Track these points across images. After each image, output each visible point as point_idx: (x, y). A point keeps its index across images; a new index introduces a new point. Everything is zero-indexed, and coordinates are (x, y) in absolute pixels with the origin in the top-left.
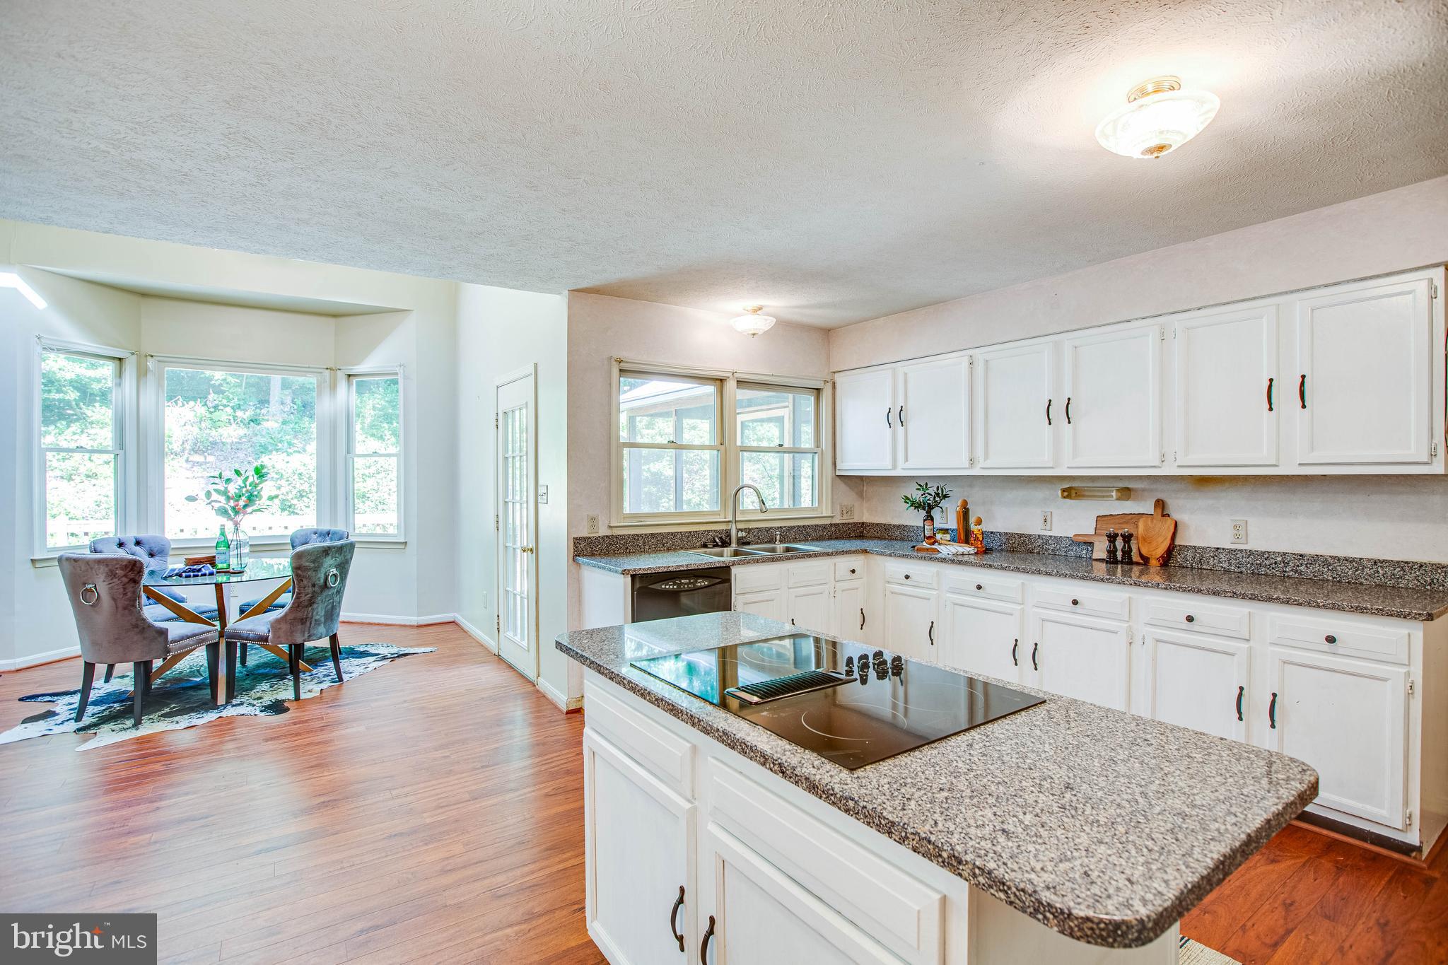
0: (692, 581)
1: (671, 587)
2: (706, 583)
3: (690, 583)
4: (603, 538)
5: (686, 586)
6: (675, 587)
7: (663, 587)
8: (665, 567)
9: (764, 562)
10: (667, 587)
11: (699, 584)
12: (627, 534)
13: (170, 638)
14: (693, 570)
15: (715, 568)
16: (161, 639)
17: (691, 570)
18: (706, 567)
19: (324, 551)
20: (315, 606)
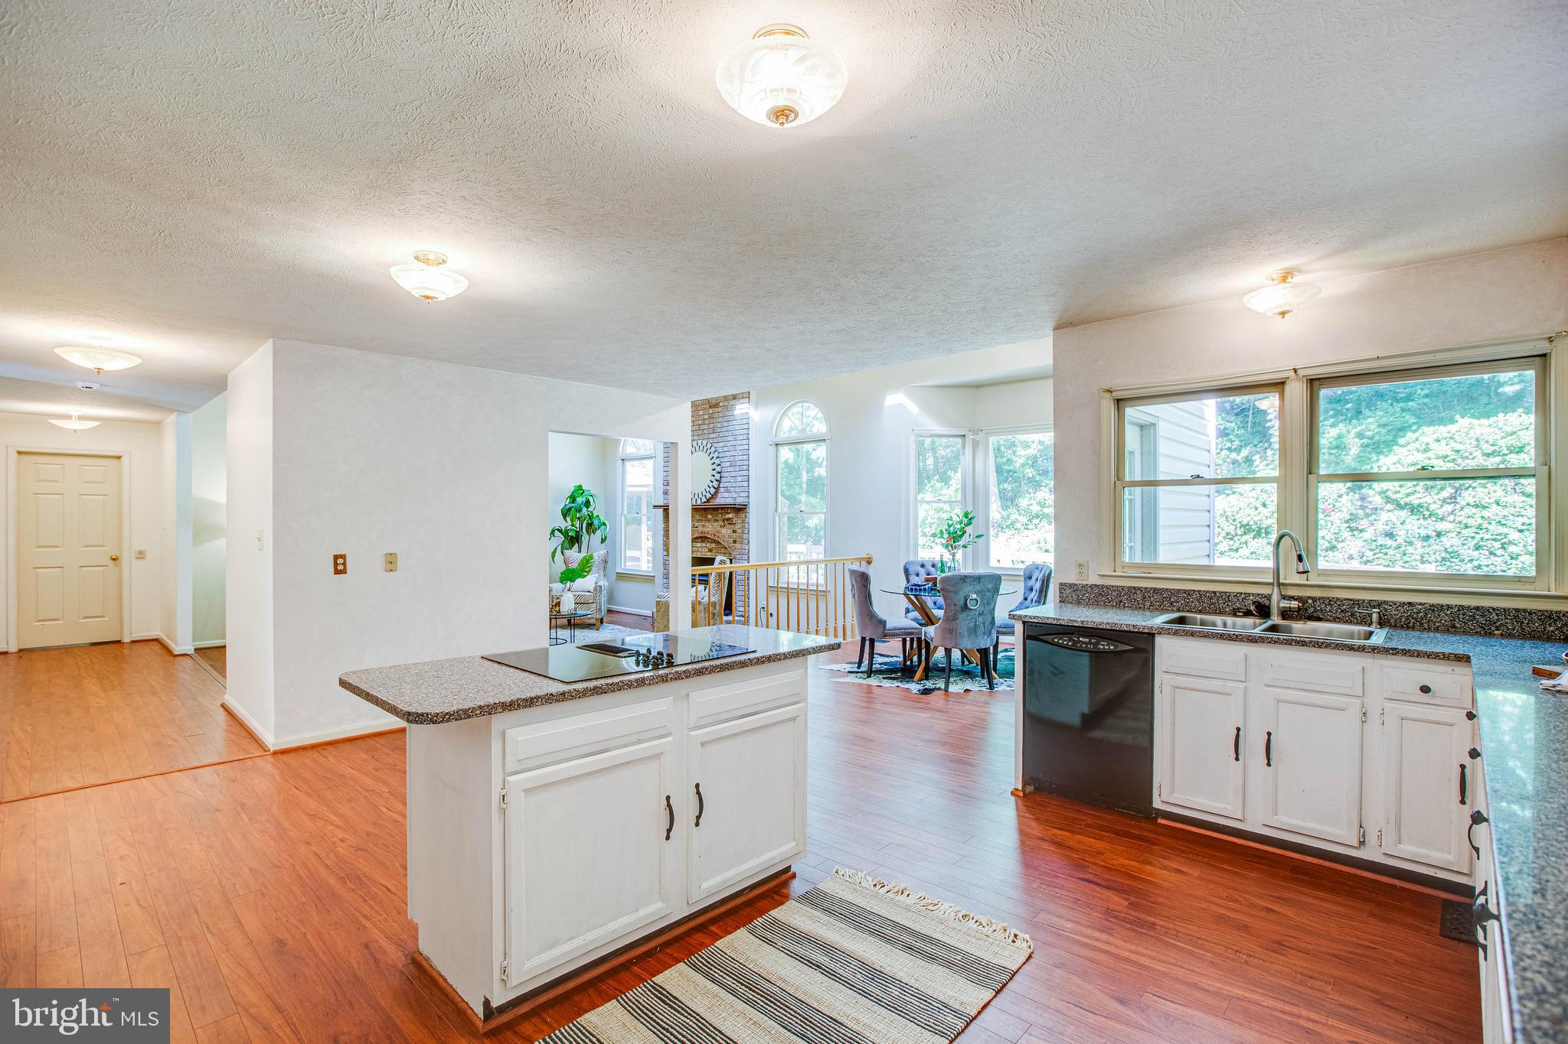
0: (1093, 641)
1: (1065, 643)
2: (1112, 647)
3: (1090, 643)
4: (1091, 586)
5: (1084, 646)
6: (1070, 643)
7: (1056, 640)
8: (1054, 619)
9: (1205, 637)
10: (1061, 642)
11: (1102, 647)
12: (1120, 585)
13: (888, 627)
14: (1090, 628)
15: (1122, 631)
16: (881, 626)
17: (1088, 628)
18: (1108, 627)
19: (961, 579)
20: (958, 621)
